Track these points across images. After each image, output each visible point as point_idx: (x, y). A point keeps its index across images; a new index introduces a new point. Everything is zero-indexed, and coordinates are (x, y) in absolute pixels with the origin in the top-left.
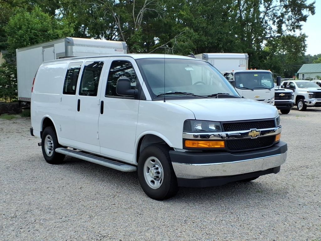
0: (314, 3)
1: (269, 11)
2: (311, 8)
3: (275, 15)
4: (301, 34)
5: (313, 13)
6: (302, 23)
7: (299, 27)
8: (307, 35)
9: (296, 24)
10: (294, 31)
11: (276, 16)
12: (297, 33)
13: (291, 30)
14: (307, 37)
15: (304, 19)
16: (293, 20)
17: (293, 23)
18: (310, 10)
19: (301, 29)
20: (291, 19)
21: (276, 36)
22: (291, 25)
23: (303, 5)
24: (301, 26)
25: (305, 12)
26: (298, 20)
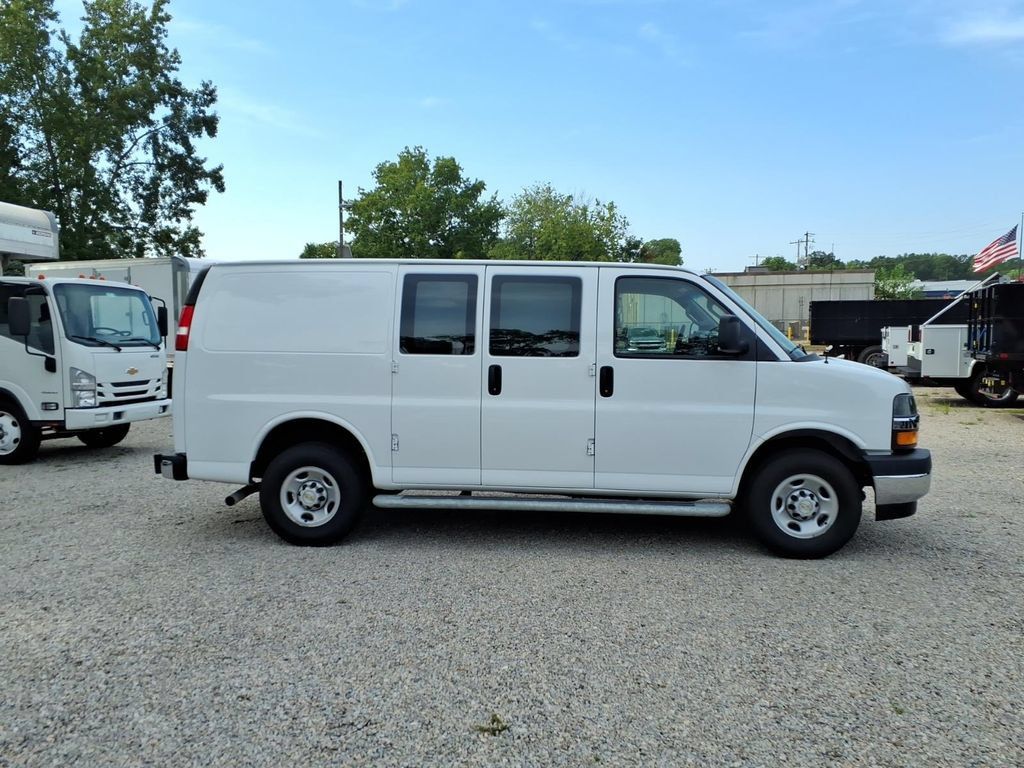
0: (220, 168)
1: (123, 170)
2: (217, 179)
3: (138, 181)
4: (189, 228)
5: (221, 188)
6: (192, 205)
7: (187, 213)
8: (201, 230)
9: (182, 205)
10: (178, 221)
11: (142, 184)
12: (183, 226)
13: (170, 218)
14: (202, 235)
15: (201, 198)
16: (174, 197)
17: (174, 203)
18: (213, 183)
19: (190, 218)
20: (170, 196)
21: (139, 226)
22: (171, 207)
23: (198, 169)
24: (191, 211)
25: (203, 185)
26: (186, 199)
